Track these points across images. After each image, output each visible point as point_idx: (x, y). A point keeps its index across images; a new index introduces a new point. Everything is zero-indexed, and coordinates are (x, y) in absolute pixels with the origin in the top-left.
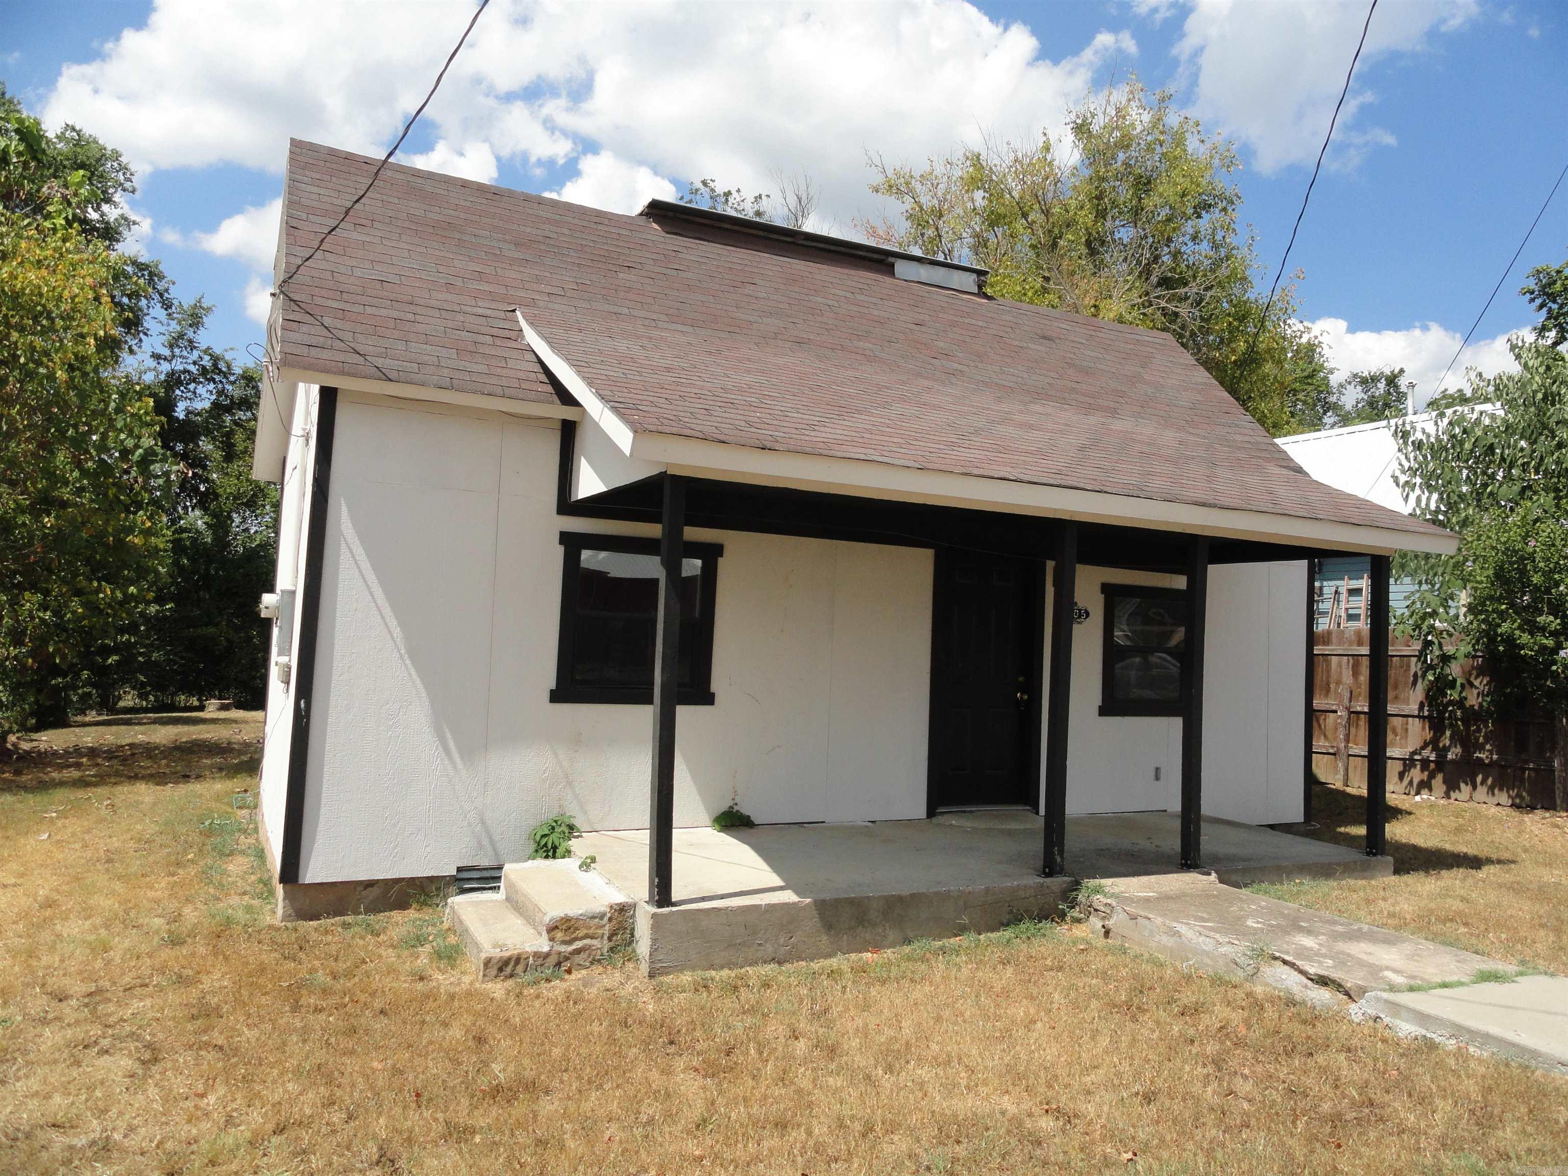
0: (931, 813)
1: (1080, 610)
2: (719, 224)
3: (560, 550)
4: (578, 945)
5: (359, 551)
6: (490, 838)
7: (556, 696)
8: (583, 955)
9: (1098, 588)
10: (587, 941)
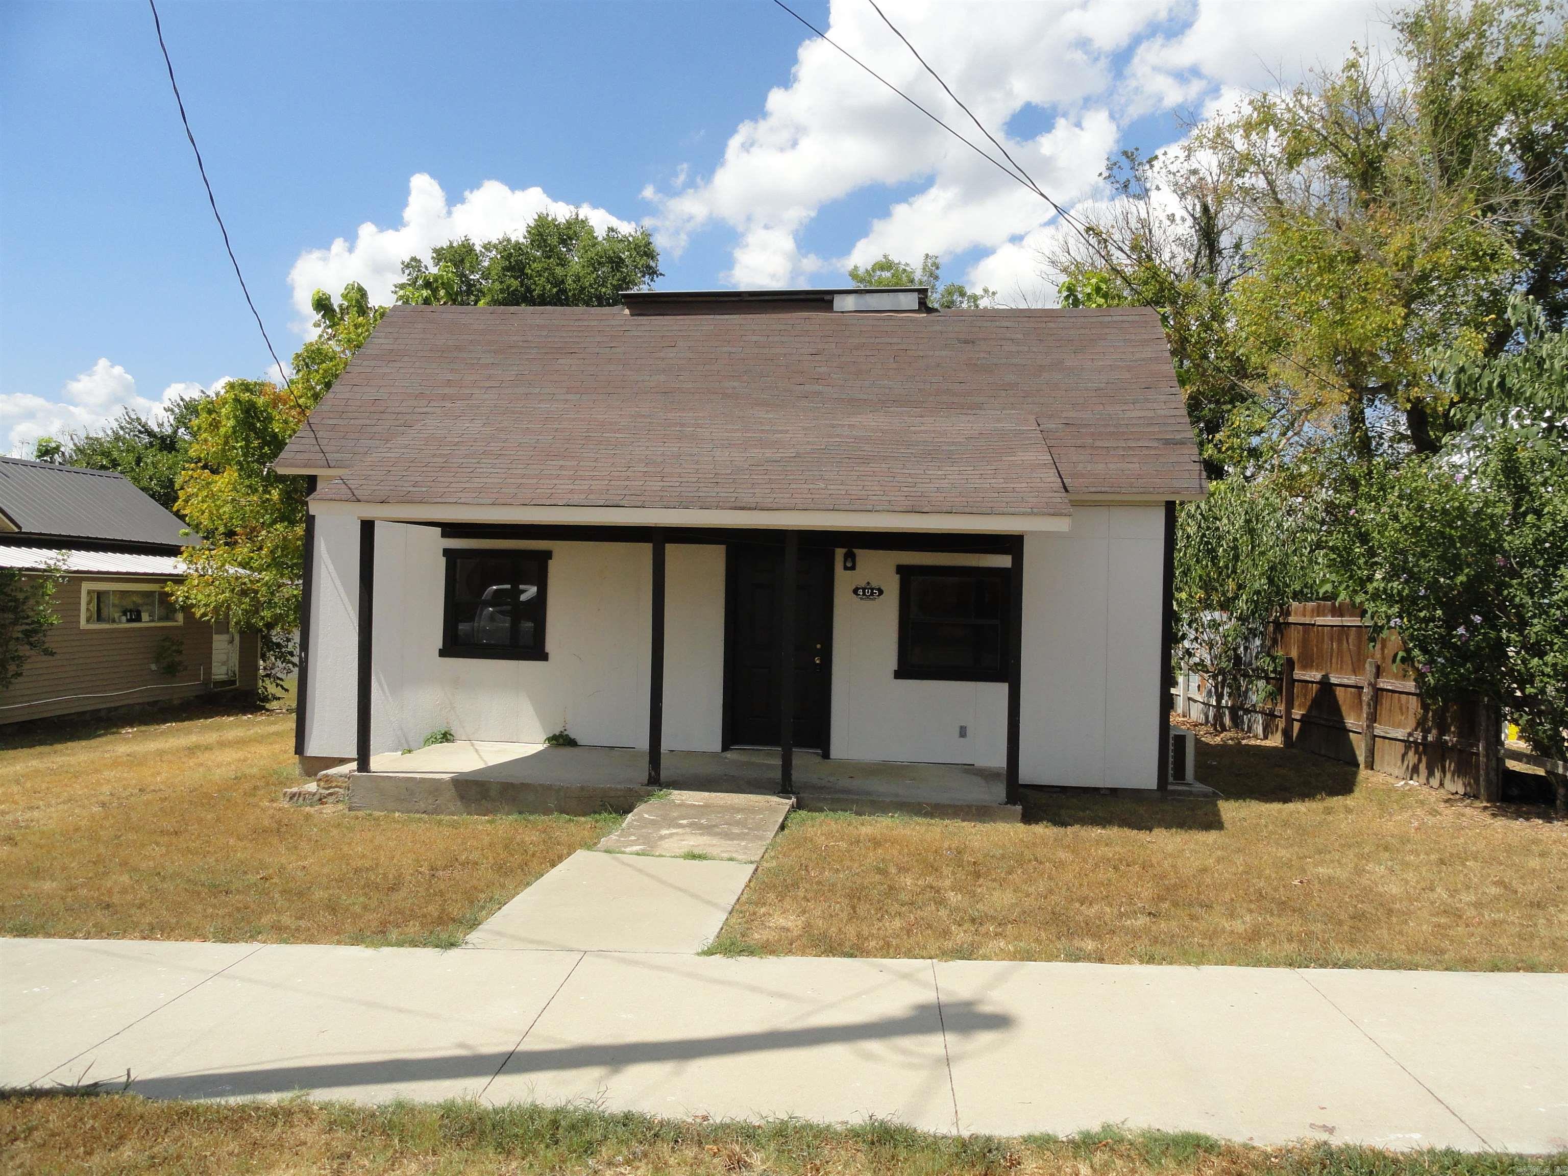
0: (725, 748)
1: (872, 589)
2: (680, 299)
3: (443, 560)
4: (331, 791)
5: (331, 567)
6: (406, 740)
7: (443, 653)
8: (334, 797)
9: (894, 569)
10: (337, 789)
